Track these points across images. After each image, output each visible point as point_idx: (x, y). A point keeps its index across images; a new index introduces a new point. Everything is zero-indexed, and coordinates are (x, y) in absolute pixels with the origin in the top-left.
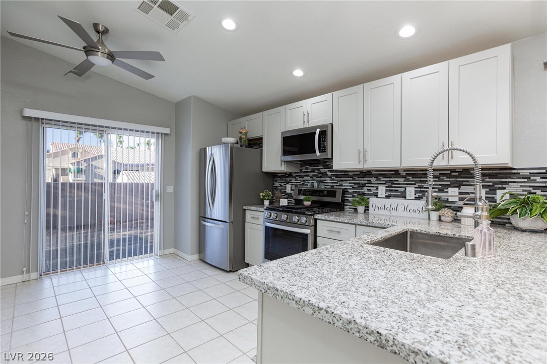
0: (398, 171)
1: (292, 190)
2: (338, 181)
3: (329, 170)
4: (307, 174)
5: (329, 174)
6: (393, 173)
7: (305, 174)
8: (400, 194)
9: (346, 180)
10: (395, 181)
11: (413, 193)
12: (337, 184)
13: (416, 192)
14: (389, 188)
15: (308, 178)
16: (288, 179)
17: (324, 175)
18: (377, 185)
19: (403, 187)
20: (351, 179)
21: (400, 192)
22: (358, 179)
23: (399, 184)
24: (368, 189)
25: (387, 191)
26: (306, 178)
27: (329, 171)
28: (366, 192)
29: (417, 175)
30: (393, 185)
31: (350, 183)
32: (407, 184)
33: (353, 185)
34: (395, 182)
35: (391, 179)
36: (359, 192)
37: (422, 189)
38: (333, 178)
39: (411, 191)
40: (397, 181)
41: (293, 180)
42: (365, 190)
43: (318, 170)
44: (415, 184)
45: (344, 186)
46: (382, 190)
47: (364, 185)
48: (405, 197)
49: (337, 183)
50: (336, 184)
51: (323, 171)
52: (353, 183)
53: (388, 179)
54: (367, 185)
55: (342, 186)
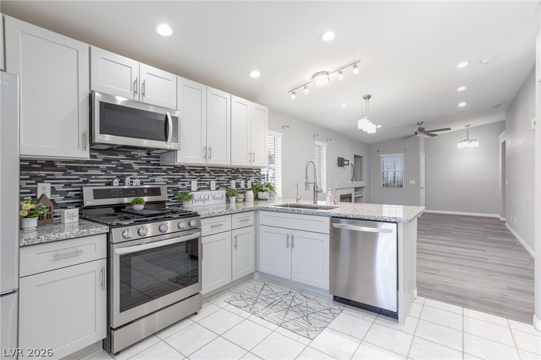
0: (204, 167)
1: (54, 192)
2: (149, 176)
3: (135, 161)
4: (95, 165)
5: (136, 167)
6: (202, 169)
7: (90, 165)
8: (206, 186)
9: (159, 175)
10: (203, 175)
11: (215, 185)
12: (148, 180)
13: (216, 184)
14: (199, 182)
15: (99, 172)
16: (43, 173)
17: (129, 167)
18: (190, 180)
19: (209, 181)
20: (165, 174)
21: (207, 185)
22: (173, 174)
23: (206, 178)
24: (182, 184)
25: (198, 185)
26: (90, 172)
27: (135, 163)
28: (181, 187)
29: (217, 171)
30: (202, 180)
31: (163, 178)
32: (211, 178)
33: (168, 180)
34: (203, 177)
35: (201, 174)
36: (174, 187)
37: (219, 182)
38: (141, 172)
39: (213, 184)
40: (205, 176)
41: (59, 175)
42: (179, 185)
43: (118, 160)
44: (215, 178)
45: (157, 182)
46: (194, 184)
47: (177, 181)
48: (210, 189)
49: (148, 178)
50: (146, 180)
51: (125, 162)
52: (168, 178)
53: (198, 174)
54: (181, 180)
55: (154, 182)
